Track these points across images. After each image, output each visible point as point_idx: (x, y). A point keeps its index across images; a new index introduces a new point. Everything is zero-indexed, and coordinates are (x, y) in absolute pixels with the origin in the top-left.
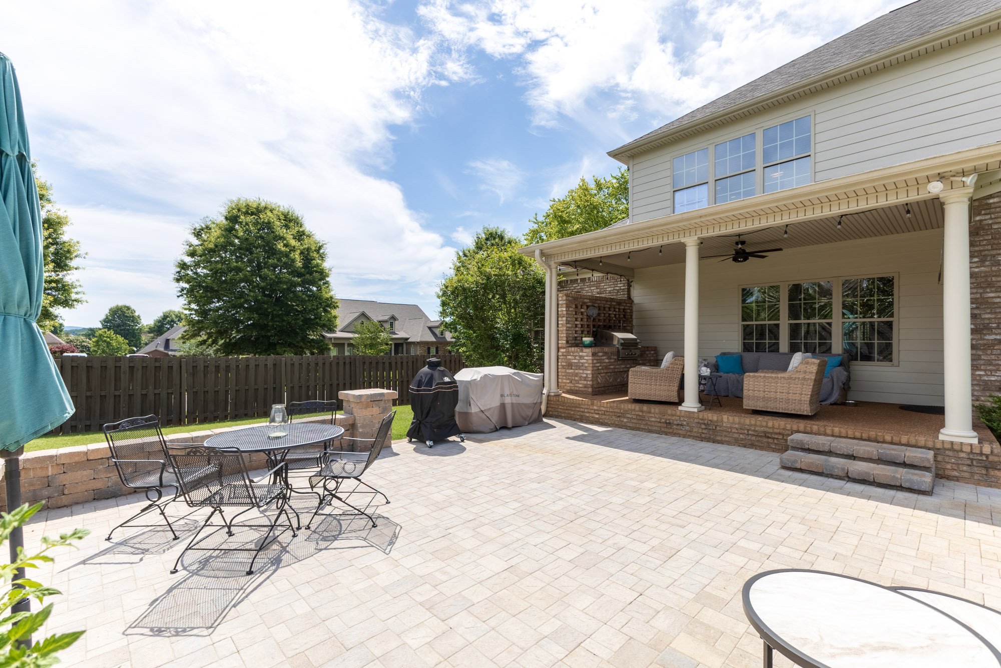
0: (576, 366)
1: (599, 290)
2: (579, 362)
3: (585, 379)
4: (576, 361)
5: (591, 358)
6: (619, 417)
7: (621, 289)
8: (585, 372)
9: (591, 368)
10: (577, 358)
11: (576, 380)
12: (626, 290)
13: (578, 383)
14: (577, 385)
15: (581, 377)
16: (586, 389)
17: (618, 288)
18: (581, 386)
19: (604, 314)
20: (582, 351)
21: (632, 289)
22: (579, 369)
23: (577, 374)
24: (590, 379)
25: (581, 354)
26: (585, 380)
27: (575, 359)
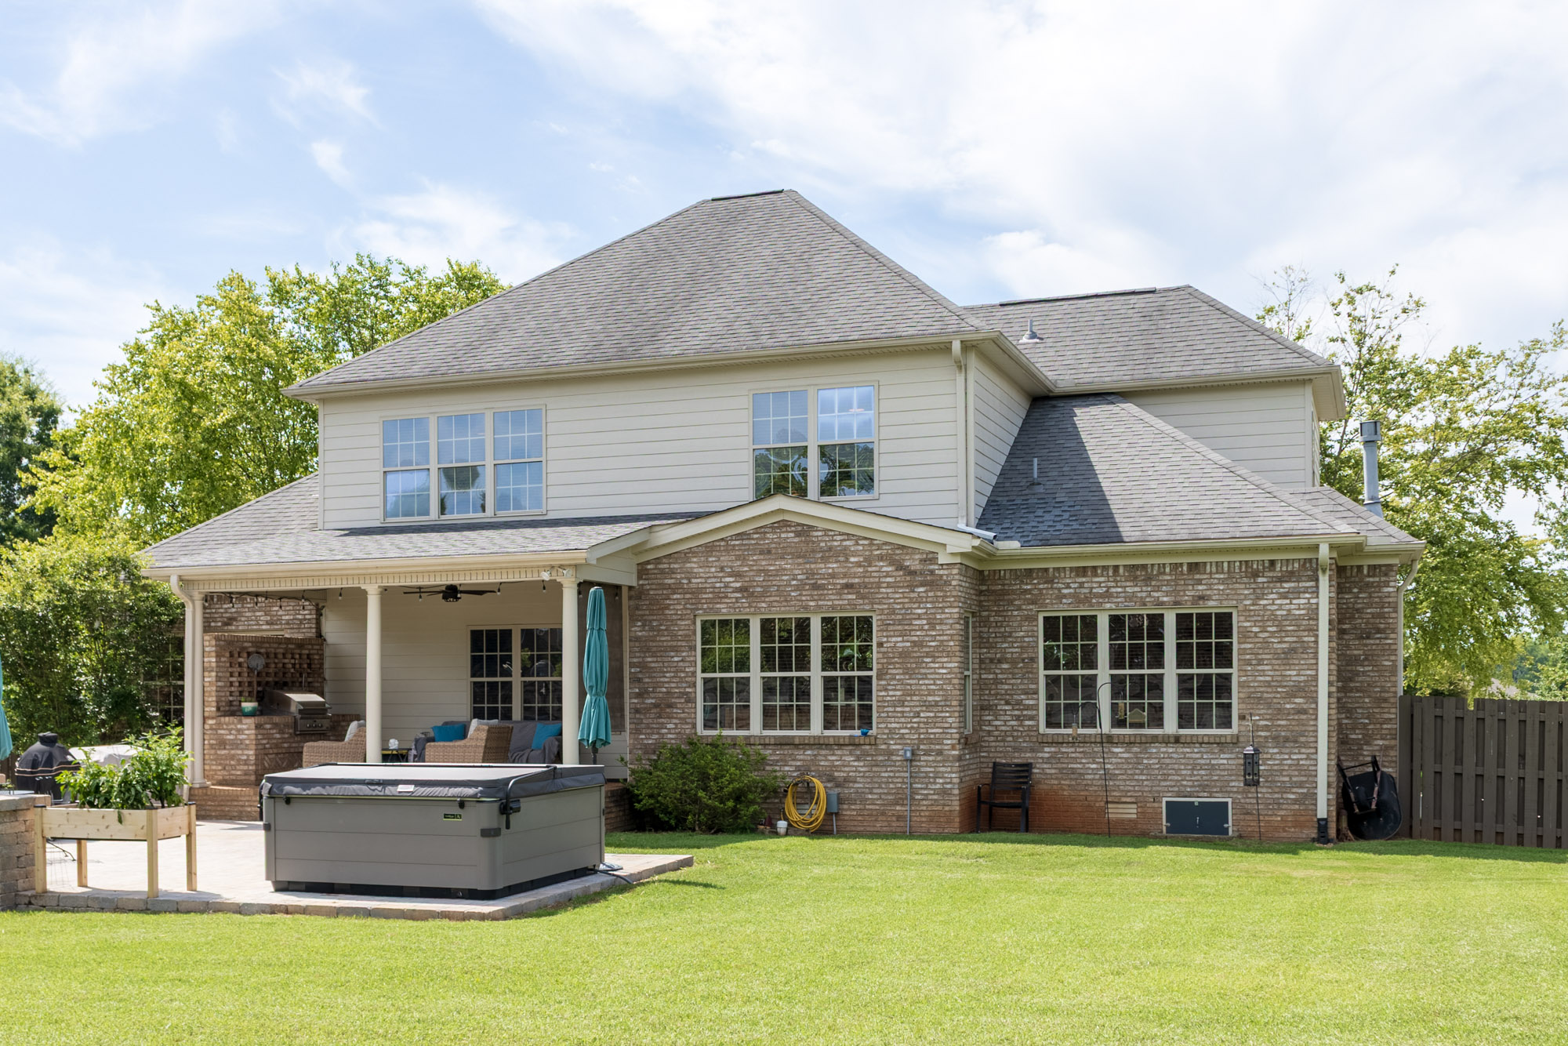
0: (232, 744)
1: (269, 618)
2: (236, 739)
3: (246, 762)
4: (232, 737)
5: (253, 732)
7: (305, 619)
8: (246, 752)
9: (254, 747)
10: (233, 732)
11: (232, 765)
12: (314, 621)
13: (235, 769)
14: (233, 772)
15: (239, 760)
16: (247, 777)
17: (300, 617)
18: (239, 773)
19: (276, 663)
20: (240, 722)
21: (323, 619)
22: (237, 749)
23: (232, 757)
24: (252, 762)
25: (239, 726)
26: (245, 764)
27: (231, 734)
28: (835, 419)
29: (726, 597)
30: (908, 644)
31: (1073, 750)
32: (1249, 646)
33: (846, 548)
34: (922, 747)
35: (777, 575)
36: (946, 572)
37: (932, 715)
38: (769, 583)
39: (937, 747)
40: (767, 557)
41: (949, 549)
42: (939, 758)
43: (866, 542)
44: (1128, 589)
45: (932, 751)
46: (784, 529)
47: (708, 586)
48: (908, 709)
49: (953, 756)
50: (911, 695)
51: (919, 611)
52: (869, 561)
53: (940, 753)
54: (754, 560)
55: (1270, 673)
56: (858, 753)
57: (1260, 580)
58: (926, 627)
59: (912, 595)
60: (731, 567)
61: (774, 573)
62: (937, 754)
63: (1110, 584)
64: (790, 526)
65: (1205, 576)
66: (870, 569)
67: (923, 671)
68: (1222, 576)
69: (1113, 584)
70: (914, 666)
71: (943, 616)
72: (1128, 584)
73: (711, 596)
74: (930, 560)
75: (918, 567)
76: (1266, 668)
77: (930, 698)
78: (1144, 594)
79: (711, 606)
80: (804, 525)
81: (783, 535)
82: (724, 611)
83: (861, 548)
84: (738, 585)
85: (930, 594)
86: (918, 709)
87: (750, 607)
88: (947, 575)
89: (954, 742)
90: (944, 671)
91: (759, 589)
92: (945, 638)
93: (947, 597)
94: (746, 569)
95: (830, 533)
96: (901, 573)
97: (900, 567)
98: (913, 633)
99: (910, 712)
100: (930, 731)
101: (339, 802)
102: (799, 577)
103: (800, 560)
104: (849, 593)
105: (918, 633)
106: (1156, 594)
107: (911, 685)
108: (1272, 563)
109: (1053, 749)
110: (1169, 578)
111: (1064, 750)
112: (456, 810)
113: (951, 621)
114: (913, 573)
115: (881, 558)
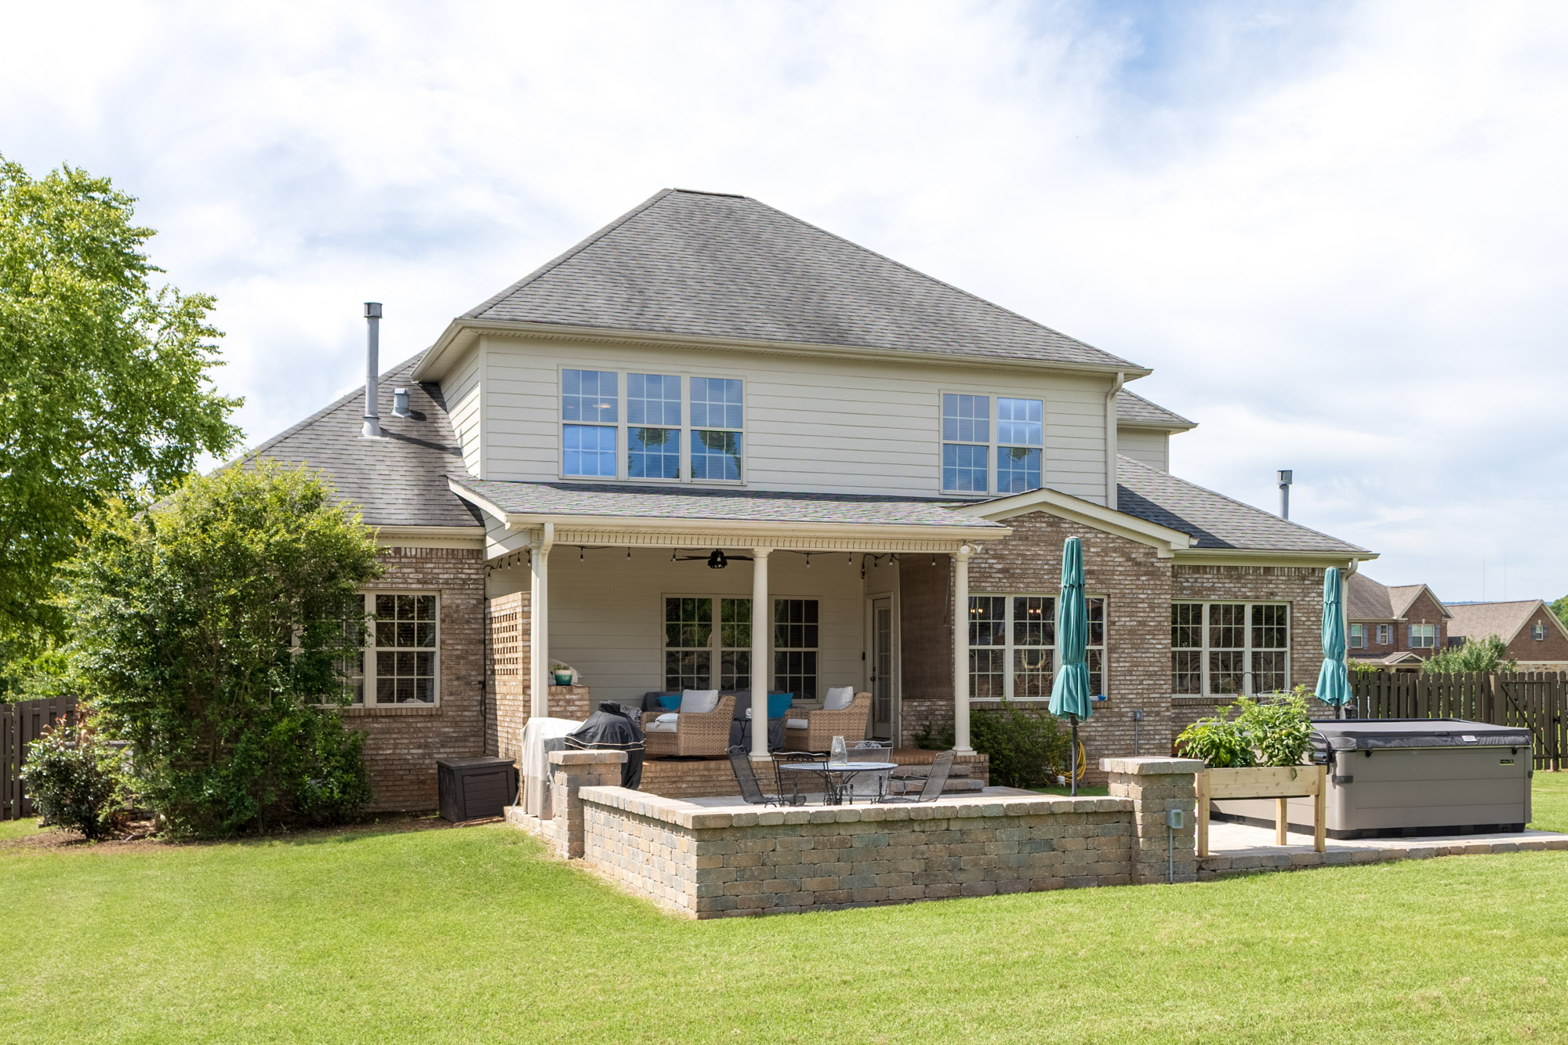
1: (421, 576)
5: (586, 703)
6: (675, 782)
10: (561, 703)
27: (558, 705)
28: (1012, 424)
29: (991, 577)
30: (1135, 623)
31: (1190, 711)
32: (1300, 631)
33: (1088, 539)
34: (1145, 709)
35: (1033, 560)
36: (1162, 565)
37: (1151, 682)
38: (1027, 566)
39: (1156, 709)
40: (1025, 543)
41: (1173, 547)
42: (1157, 718)
43: (1102, 536)
44: (1226, 585)
45: (1152, 712)
46: (1039, 520)
47: (975, 566)
48: (1134, 678)
49: (1167, 716)
50: (1137, 666)
51: (1142, 596)
52: (1106, 551)
53: (1158, 714)
54: (1013, 545)
55: (1312, 652)
56: (1097, 715)
57: (1306, 582)
58: (1147, 610)
59: (1138, 582)
60: (995, 550)
61: (1031, 557)
62: (1156, 716)
63: (1215, 580)
64: (1044, 517)
65: (1274, 578)
66: (1106, 559)
67: (1145, 646)
68: (1284, 578)
69: (1216, 580)
70: (1139, 641)
71: (1160, 601)
72: (1227, 581)
73: (977, 575)
74: (1151, 554)
75: (1143, 560)
76: (1311, 647)
77: (1151, 669)
78: (1236, 589)
79: (978, 584)
80: (1055, 517)
81: (1037, 525)
82: (989, 589)
83: (1099, 540)
84: (1000, 566)
85: (1152, 582)
86: (1142, 678)
87: (1011, 586)
88: (1164, 567)
89: (1169, 704)
90: (1160, 646)
91: (1018, 571)
92: (1162, 619)
93: (1163, 585)
94: (1007, 552)
95: (1076, 526)
96: (1130, 563)
97: (1129, 559)
98: (1138, 614)
99: (1136, 680)
100: (1151, 696)
101: (1414, 753)
102: (1051, 562)
103: (1052, 548)
104: (1091, 579)
105: (1142, 614)
106: (1243, 590)
107: (1137, 657)
108: (1314, 570)
109: (1177, 711)
110: (1251, 577)
111: (1184, 711)
112: (1509, 756)
113: (1166, 605)
114: (1138, 564)
115: (1115, 550)
